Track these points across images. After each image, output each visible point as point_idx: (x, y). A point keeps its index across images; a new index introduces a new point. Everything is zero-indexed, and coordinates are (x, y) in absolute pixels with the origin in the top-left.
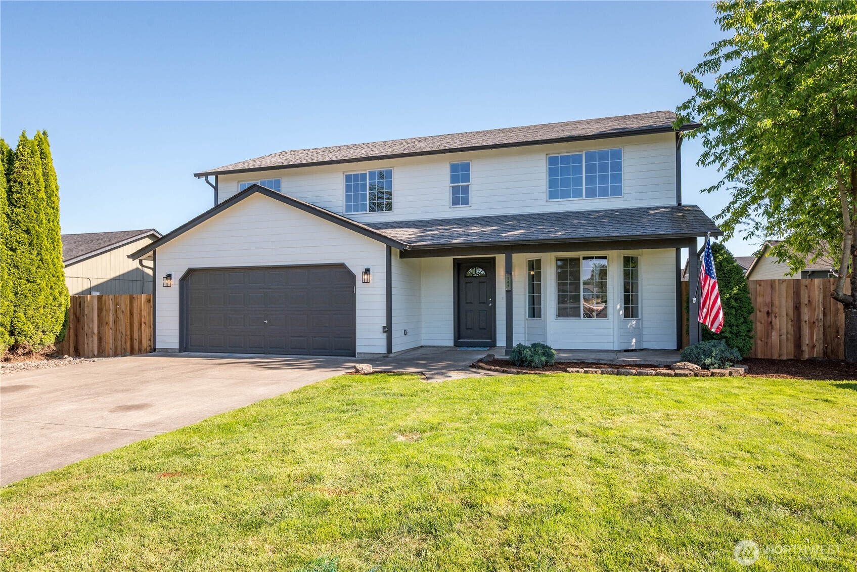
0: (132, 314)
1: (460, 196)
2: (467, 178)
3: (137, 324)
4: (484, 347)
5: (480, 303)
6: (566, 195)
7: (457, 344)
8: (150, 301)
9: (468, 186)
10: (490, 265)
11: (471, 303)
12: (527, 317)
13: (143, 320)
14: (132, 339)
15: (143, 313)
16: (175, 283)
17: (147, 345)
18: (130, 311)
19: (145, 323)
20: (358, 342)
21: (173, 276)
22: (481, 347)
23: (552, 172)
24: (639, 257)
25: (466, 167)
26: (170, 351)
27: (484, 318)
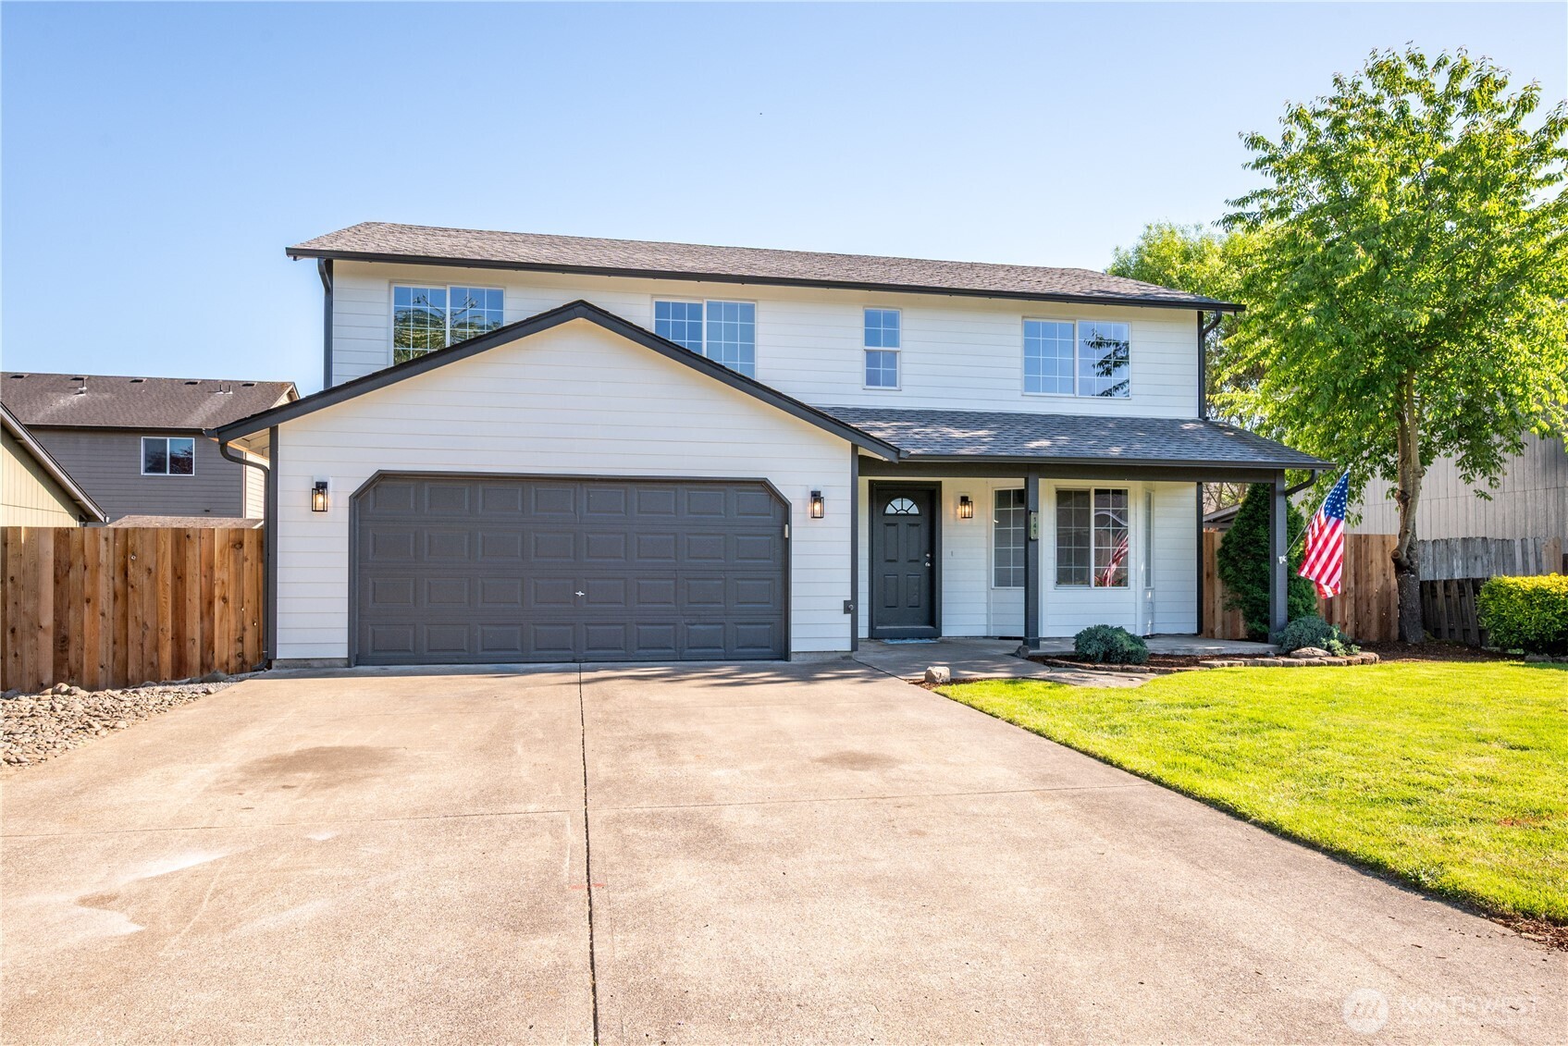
0: (179, 577)
1: (880, 369)
2: (893, 339)
3: (197, 602)
4: (920, 638)
5: (910, 561)
7: (873, 634)
8: (241, 544)
9: (895, 353)
10: (930, 498)
11: (894, 561)
12: (993, 587)
13: (217, 592)
14: (179, 639)
15: (217, 574)
16: (338, 502)
17: (232, 652)
18: (175, 569)
19: (225, 599)
20: (795, 631)
21: (330, 487)
22: (913, 638)
23: (1029, 347)
24: (1152, 493)
25: (892, 320)
26: (316, 664)
27: (916, 588)
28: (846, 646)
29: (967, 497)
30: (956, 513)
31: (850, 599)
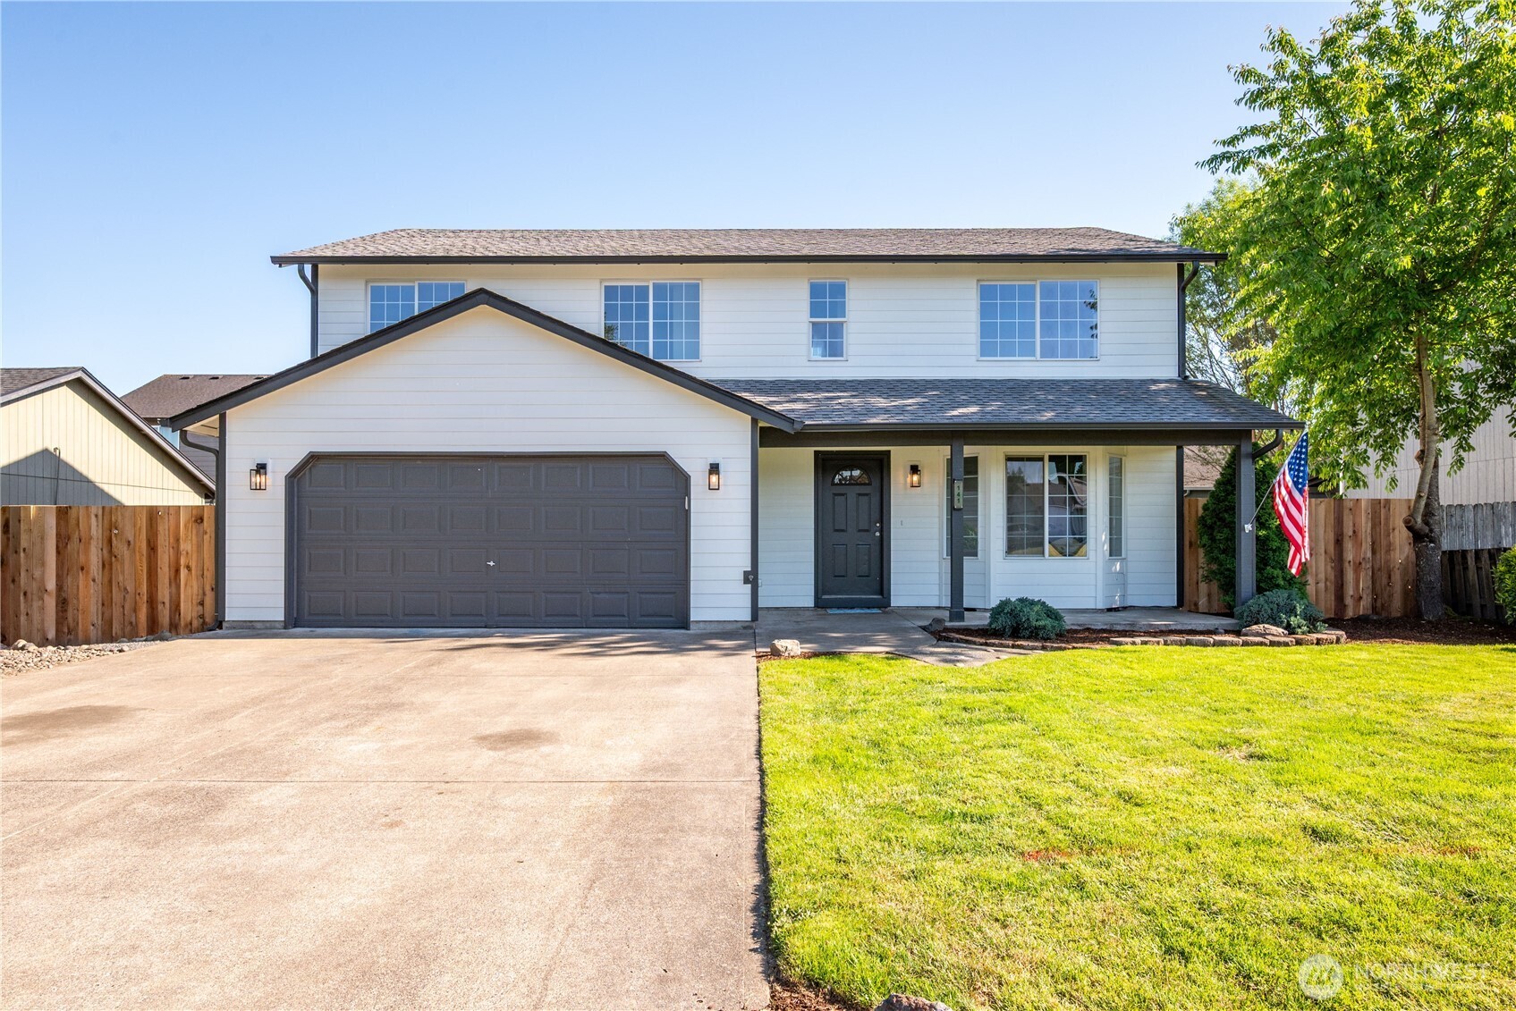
0: (152, 548)
1: (829, 338)
2: (839, 309)
3: (166, 569)
4: (869, 608)
5: (860, 531)
6: (1008, 351)
7: (820, 604)
8: (202, 520)
9: (842, 323)
10: (879, 465)
11: (843, 531)
12: (945, 556)
13: (183, 561)
14: (152, 602)
15: (182, 547)
16: (275, 481)
17: (195, 614)
18: (149, 542)
19: (188, 568)
20: (694, 601)
21: (269, 468)
22: (862, 608)
23: (986, 311)
24: (1123, 458)
25: (839, 290)
26: (258, 625)
27: (866, 558)
28: (746, 616)
29: (917, 466)
30: (906, 481)
31: (750, 569)
